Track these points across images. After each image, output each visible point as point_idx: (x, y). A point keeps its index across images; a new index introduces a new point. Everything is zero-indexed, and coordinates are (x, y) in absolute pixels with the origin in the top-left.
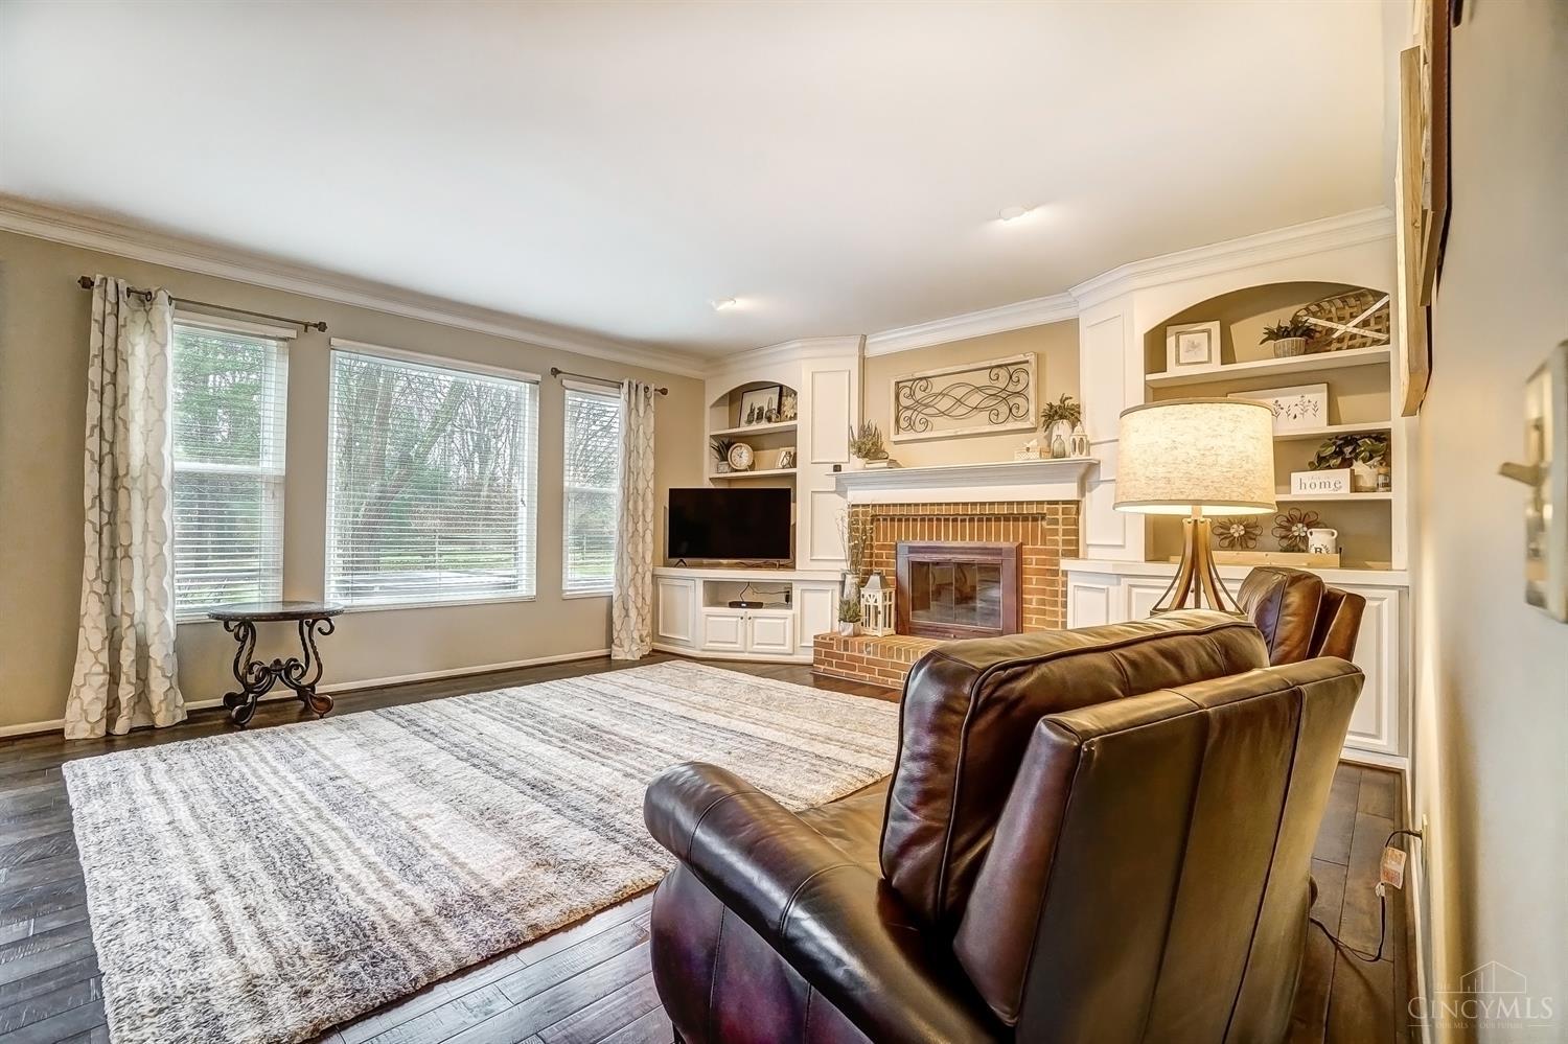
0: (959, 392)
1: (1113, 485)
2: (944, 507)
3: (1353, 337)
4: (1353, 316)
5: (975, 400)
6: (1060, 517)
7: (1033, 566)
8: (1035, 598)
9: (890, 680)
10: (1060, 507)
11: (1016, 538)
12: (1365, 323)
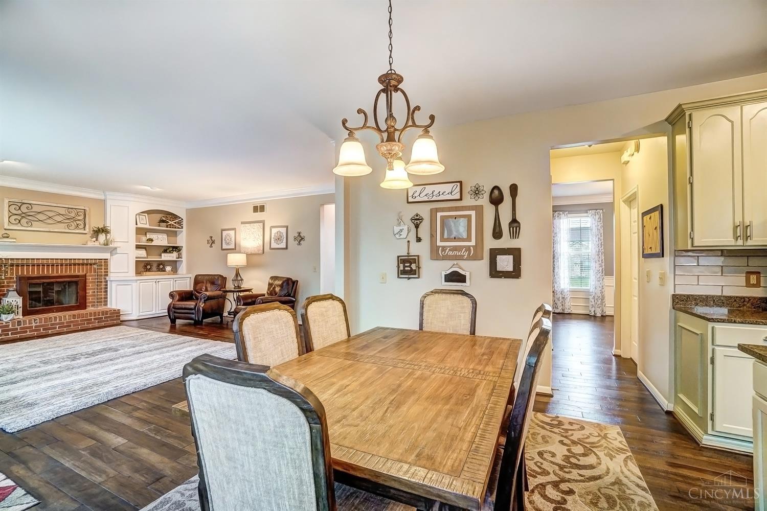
0: (50, 214)
1: (127, 255)
2: (50, 260)
3: (173, 225)
4: (173, 220)
5: (59, 218)
6: (103, 264)
7: (90, 280)
8: (91, 291)
9: (50, 331)
10: (103, 261)
11: (83, 271)
12: (175, 223)
